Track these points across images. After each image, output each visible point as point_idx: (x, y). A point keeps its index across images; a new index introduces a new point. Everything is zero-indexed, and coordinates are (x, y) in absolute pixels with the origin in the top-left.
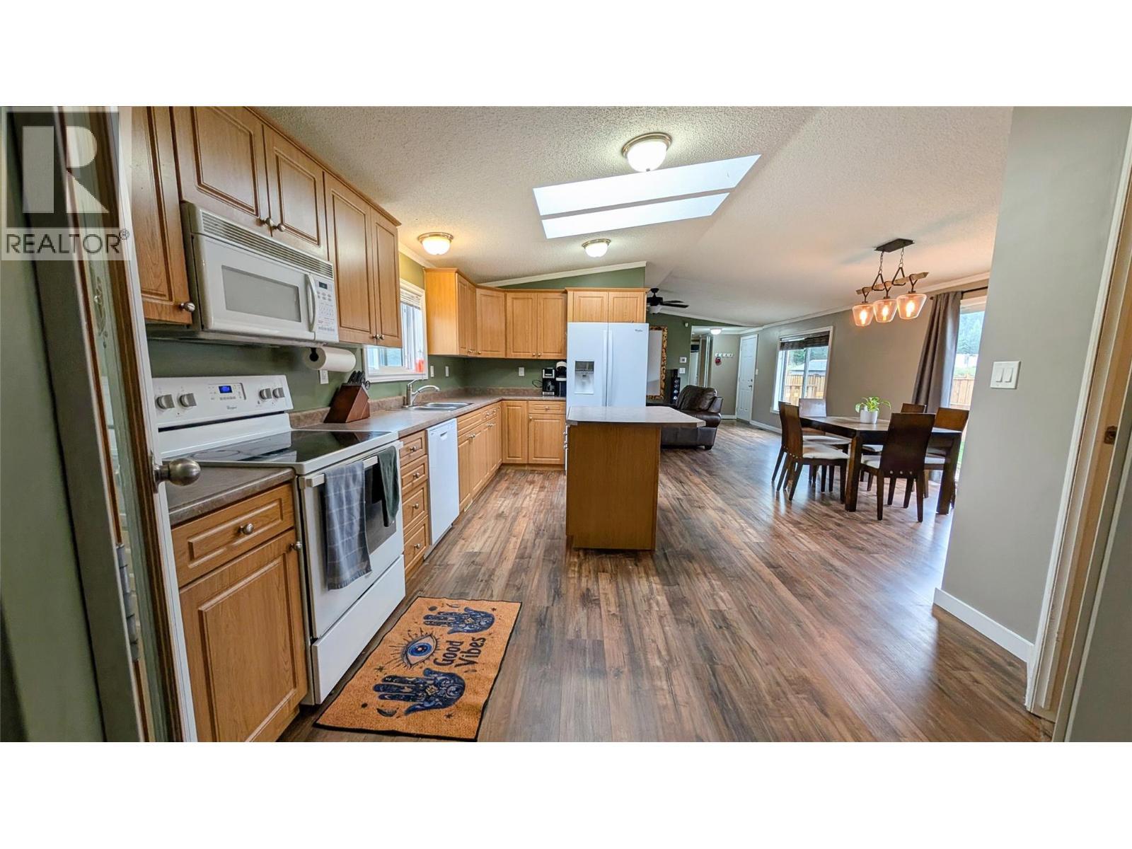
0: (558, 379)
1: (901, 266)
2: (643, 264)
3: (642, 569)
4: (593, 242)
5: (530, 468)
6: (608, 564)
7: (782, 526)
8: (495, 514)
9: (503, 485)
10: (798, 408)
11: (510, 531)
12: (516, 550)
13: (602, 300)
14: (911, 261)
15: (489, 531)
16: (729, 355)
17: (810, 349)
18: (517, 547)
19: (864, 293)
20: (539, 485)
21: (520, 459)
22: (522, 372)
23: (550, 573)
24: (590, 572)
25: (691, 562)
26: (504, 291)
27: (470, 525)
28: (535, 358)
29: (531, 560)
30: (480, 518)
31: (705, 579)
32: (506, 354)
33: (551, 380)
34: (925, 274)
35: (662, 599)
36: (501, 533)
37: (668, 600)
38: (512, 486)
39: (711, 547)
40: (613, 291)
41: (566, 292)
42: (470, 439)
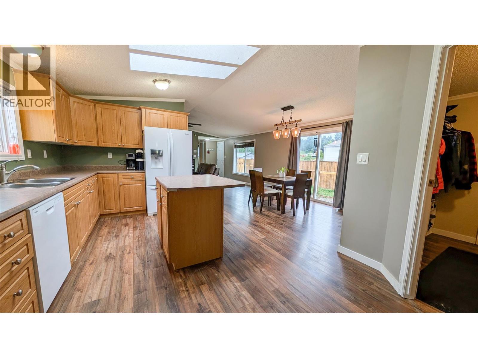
0: (137, 160)
1: (291, 116)
2: (183, 101)
3: (223, 273)
4: (160, 80)
5: (122, 215)
6: (202, 276)
7: (266, 226)
8: (104, 257)
9: (105, 230)
10: (262, 172)
11: (121, 268)
12: (132, 286)
13: (163, 117)
14: (295, 115)
15: (103, 274)
16: (212, 150)
17: (246, 148)
18: (132, 283)
19: (277, 126)
20: (132, 226)
21: (115, 210)
22: (110, 156)
23: (167, 300)
24: (194, 288)
25: (245, 260)
26: (94, 103)
27: (83, 273)
28: (121, 147)
29: (147, 291)
30: (91, 264)
31: (257, 269)
32: (98, 143)
33: (132, 160)
34: (301, 120)
35: (245, 293)
36: (113, 274)
37: (249, 293)
38: (113, 230)
39: (247, 247)
40: (170, 112)
41: (140, 109)
42: (76, 206)
